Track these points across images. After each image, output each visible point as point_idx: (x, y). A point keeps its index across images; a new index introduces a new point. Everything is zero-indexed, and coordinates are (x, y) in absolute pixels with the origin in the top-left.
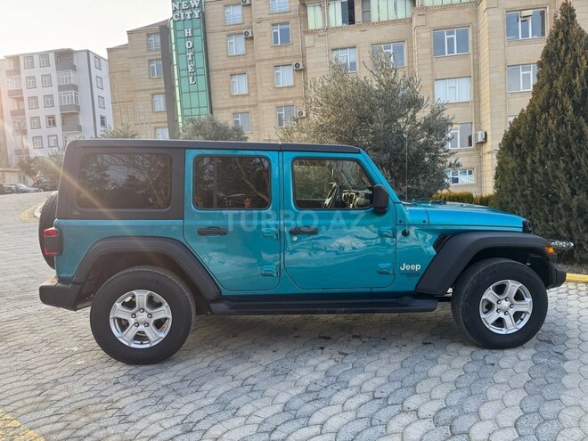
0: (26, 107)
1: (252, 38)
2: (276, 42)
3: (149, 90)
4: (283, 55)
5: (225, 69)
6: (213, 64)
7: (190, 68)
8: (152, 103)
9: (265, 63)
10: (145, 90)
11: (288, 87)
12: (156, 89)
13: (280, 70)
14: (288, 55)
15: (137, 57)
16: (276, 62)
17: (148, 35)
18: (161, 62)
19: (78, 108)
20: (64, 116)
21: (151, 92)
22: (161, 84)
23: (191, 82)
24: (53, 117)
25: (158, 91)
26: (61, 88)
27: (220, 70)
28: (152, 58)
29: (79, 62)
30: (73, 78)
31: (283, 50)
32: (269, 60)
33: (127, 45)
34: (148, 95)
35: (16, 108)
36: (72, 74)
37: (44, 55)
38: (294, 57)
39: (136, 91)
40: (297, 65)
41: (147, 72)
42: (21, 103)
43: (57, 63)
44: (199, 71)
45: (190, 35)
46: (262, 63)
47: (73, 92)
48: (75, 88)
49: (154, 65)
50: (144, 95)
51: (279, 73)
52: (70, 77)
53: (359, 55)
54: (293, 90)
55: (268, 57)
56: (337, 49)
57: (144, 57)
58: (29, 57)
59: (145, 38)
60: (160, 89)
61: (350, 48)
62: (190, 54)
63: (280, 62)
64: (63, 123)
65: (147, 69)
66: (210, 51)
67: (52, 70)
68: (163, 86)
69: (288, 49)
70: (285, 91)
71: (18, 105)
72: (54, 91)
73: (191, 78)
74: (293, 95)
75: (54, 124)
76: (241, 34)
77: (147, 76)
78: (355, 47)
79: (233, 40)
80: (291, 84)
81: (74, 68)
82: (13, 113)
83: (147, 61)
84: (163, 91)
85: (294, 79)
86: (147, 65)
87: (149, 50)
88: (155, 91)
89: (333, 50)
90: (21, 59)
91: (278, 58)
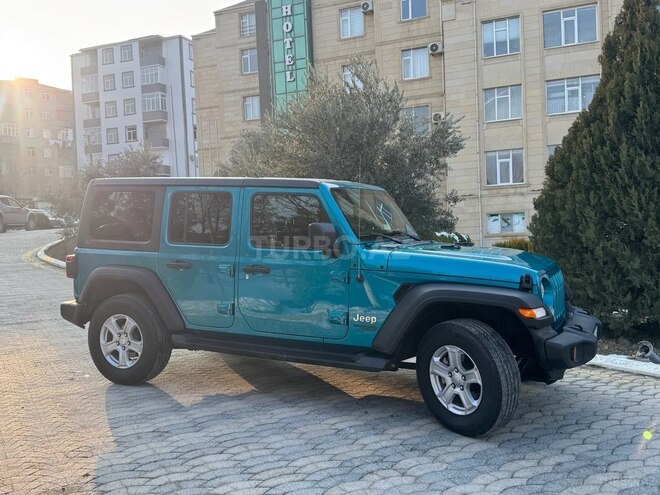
0: (103, 115)
1: (372, 12)
2: (406, 15)
3: (240, 91)
4: (415, 34)
5: (335, 59)
6: (319, 53)
7: (287, 60)
8: (244, 108)
9: (389, 46)
10: (234, 91)
11: (420, 80)
12: (248, 89)
13: (411, 56)
14: (423, 33)
15: (227, 47)
16: (405, 45)
17: (242, 16)
18: (255, 52)
19: (165, 115)
20: (147, 126)
21: (243, 93)
22: (255, 82)
23: (288, 79)
24: (134, 128)
25: (251, 92)
26: (145, 89)
27: (329, 60)
28: (245, 46)
29: (170, 53)
30: (160, 75)
31: (415, 26)
32: (395, 42)
33: (213, 31)
34: (239, 97)
35: (91, 117)
36: (159, 69)
37: (126, 46)
38: (432, 35)
39: (224, 92)
40: (434, 47)
41: (238, 66)
42: (96, 110)
43: (141, 55)
44: (300, 64)
45: (289, 13)
46: (384, 47)
47: (160, 93)
48: (163, 88)
49: (248, 56)
50: (233, 99)
51: (409, 60)
52: (156, 74)
53: (523, 27)
54: (429, 83)
55: (392, 38)
56: (490, 21)
57: (235, 45)
58: (109, 49)
59: (237, 20)
60: (253, 89)
61: (510, 18)
62: (288, 40)
63: (410, 44)
64: (146, 136)
65: (238, 61)
66: (316, 34)
67: (135, 65)
68: (258, 84)
69: (423, 25)
70: (416, 86)
71: (93, 113)
72: (136, 92)
73: (288, 73)
74: (427, 91)
75: (135, 137)
76: (357, 7)
77: (239, 72)
78: (518, 17)
79: (347, 16)
80: (426, 75)
81: (162, 62)
82: (87, 124)
83: (238, 51)
84: (258, 91)
85: (430, 68)
86: (238, 57)
87: (242, 36)
88: (247, 93)
89: (483, 23)
90: (99, 51)
91: (407, 39)
